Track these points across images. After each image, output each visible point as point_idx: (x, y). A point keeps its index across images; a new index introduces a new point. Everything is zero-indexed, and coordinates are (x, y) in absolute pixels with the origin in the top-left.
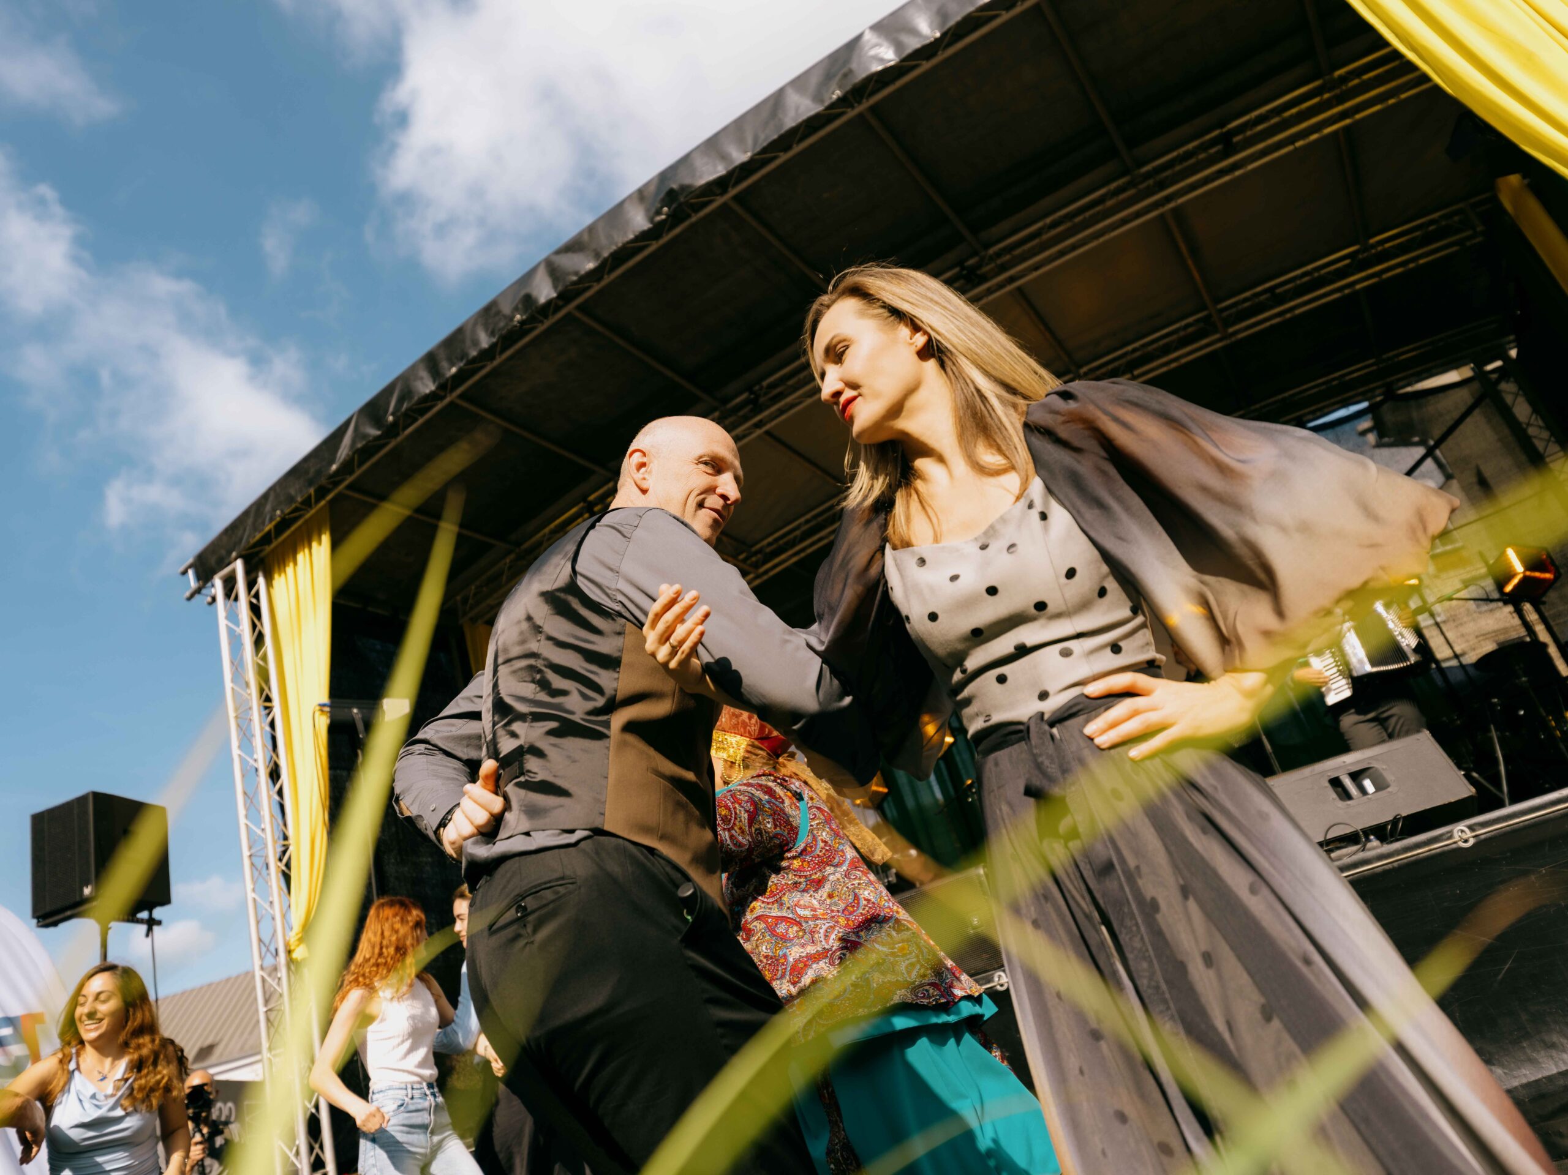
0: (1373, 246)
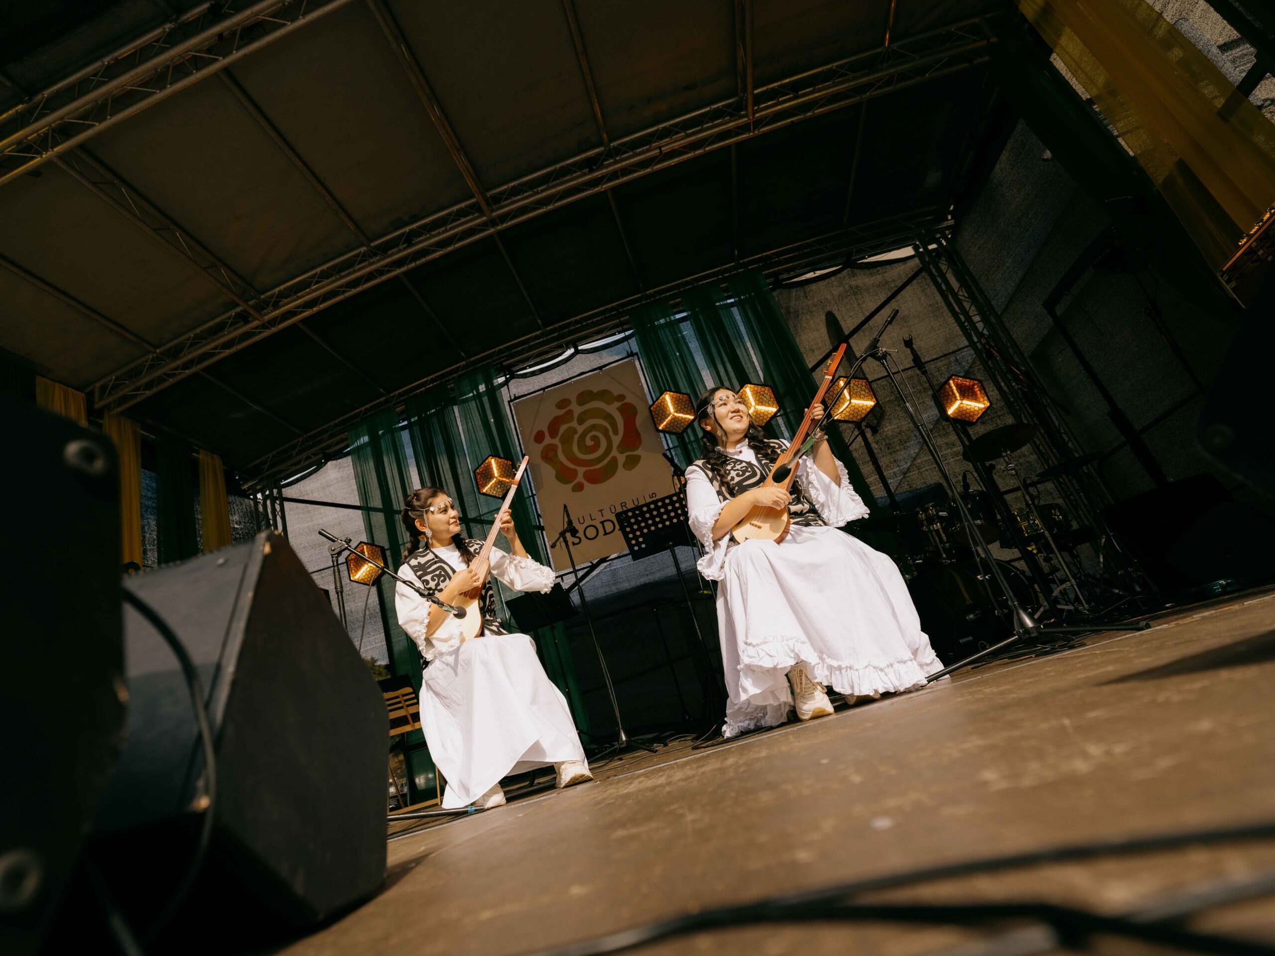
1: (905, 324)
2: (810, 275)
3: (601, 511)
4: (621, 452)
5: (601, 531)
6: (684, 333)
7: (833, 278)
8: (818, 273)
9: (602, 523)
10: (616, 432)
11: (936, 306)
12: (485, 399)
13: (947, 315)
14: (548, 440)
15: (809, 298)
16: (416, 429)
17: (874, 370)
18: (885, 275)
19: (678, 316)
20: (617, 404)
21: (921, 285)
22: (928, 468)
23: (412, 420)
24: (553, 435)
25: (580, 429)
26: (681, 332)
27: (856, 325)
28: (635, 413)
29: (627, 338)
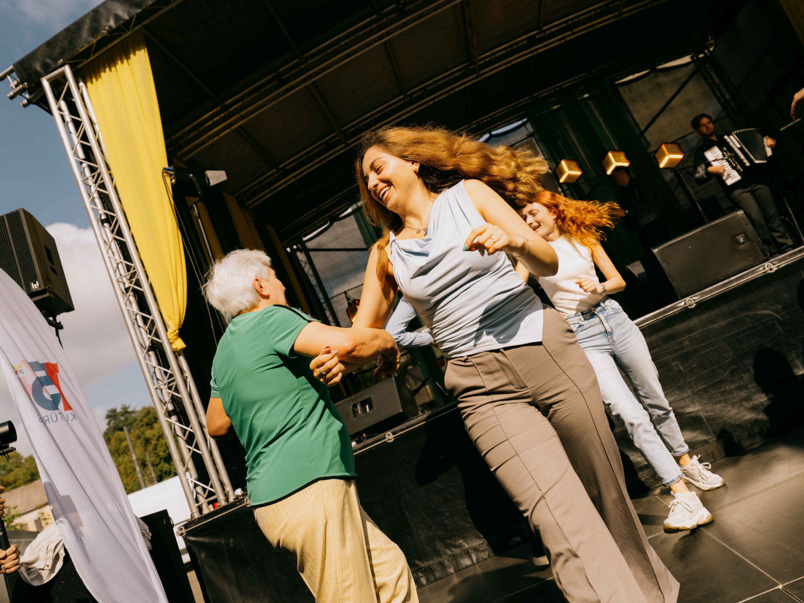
0: (546, 30)
2: (631, 77)
8: (637, 75)
11: (706, 93)
15: (632, 92)
18: (675, 74)
19: (554, 108)
21: (697, 80)
29: (524, 124)
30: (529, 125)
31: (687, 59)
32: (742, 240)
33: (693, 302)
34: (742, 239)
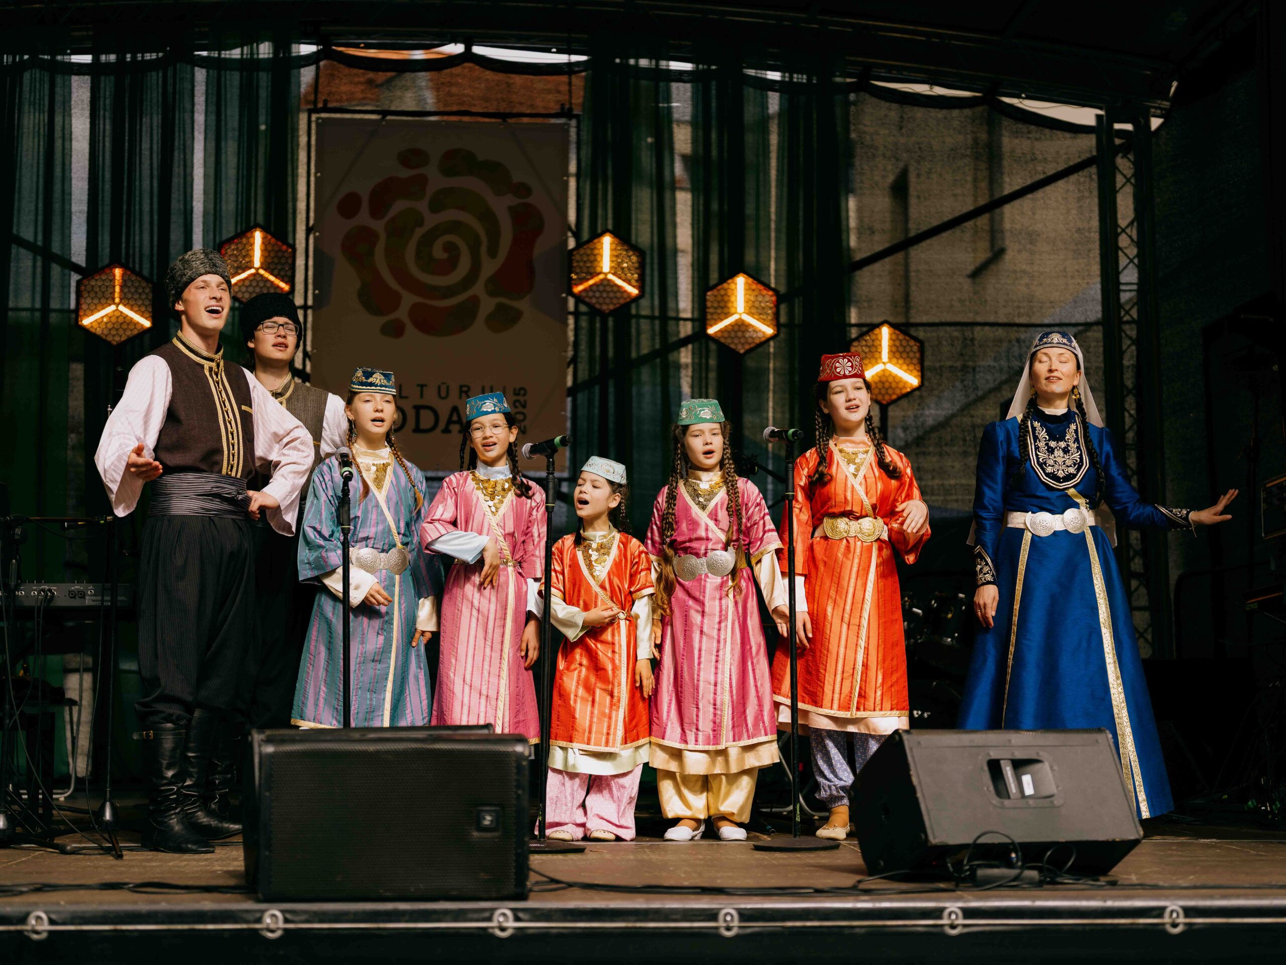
1: (1028, 246)
2: (922, 89)
3: (422, 386)
4: (492, 294)
5: (411, 424)
6: (674, 104)
7: (955, 113)
8: (939, 91)
9: (418, 408)
10: (493, 252)
11: (1087, 234)
12: (264, 79)
13: (1094, 257)
14: (364, 218)
15: (904, 131)
16: (108, 84)
17: (952, 306)
18: (1036, 143)
19: (675, 65)
20: (511, 200)
21: (1082, 188)
22: (960, 497)
23: (103, 58)
24: (377, 211)
25: (431, 220)
26: (668, 99)
27: (957, 214)
28: (538, 230)
29: (568, 69)
30: (578, 81)
31: (1086, 116)
32: (488, 820)
33: (281, 925)
34: (488, 818)
